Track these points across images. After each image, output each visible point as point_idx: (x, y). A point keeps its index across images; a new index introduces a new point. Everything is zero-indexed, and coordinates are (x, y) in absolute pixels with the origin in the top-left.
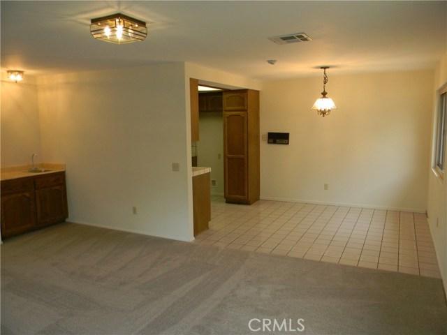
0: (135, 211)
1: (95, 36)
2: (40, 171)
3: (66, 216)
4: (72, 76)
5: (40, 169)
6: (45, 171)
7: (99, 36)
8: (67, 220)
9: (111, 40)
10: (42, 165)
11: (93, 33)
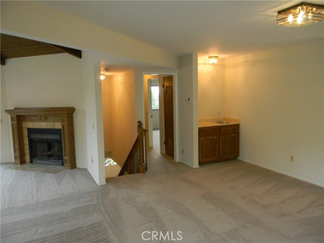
0: (292, 159)
1: (280, 24)
2: (224, 123)
3: (238, 155)
4: (250, 56)
5: (223, 121)
6: (226, 123)
7: (283, 23)
8: (238, 158)
9: (292, 24)
10: (224, 119)
11: (278, 22)
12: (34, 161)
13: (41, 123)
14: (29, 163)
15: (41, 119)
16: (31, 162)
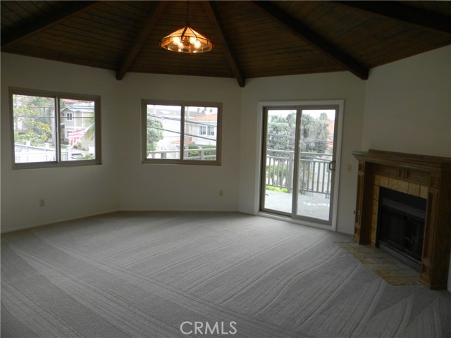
12: (381, 245)
13: (400, 182)
14: (374, 246)
15: (400, 175)
16: (377, 245)
